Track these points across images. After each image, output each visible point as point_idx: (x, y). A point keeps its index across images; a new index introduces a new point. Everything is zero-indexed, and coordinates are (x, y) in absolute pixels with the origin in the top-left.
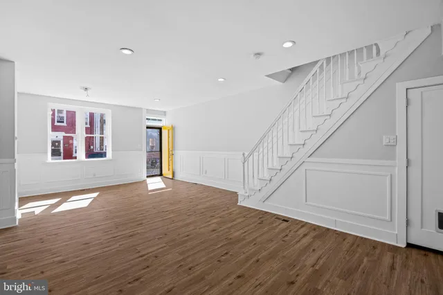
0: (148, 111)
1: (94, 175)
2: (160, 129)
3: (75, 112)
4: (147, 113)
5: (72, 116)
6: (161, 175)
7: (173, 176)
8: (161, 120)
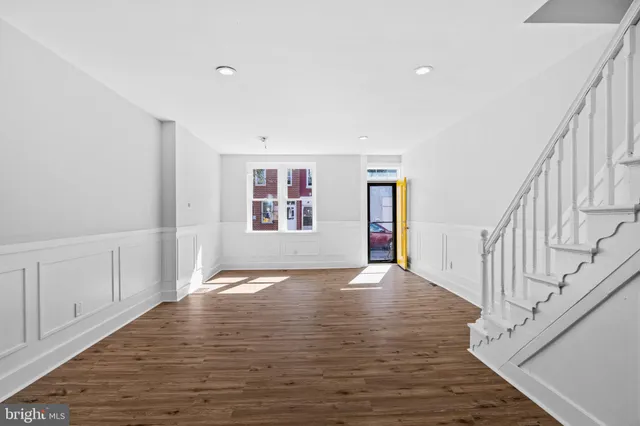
0: (371, 158)
1: (296, 252)
2: (394, 185)
3: (276, 171)
4: (369, 161)
5: (272, 175)
6: (394, 261)
7: (408, 266)
8: (395, 171)
